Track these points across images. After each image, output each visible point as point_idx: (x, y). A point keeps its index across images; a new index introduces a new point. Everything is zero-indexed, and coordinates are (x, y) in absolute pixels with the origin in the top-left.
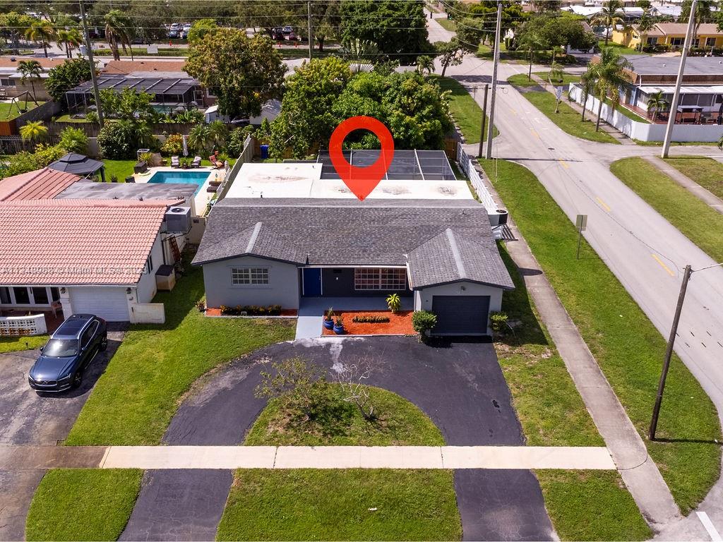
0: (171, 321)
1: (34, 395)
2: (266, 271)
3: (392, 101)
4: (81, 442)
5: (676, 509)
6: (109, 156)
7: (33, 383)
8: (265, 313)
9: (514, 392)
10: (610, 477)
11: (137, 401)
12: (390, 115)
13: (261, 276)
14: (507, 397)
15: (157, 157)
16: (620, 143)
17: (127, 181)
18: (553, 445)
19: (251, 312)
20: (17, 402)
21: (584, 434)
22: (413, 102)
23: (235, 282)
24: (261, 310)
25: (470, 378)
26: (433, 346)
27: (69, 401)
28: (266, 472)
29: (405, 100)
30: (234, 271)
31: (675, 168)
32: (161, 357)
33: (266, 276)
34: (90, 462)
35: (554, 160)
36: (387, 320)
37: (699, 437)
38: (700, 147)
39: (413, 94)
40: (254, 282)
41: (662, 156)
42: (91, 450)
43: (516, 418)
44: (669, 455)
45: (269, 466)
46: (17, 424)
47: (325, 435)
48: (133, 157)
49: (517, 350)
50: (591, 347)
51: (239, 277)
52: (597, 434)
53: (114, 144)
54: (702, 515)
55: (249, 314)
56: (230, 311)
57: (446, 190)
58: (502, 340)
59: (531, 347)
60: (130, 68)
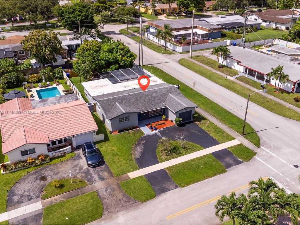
1: (91, 168)
3: (116, 53)
5: (257, 148)
6: (9, 87)
8: (130, 129)
9: (209, 133)
10: (241, 145)
11: (122, 161)
12: (118, 58)
13: (127, 119)
14: (209, 135)
15: (32, 85)
16: (175, 54)
18: (226, 142)
21: (230, 138)
22: (124, 52)
23: (120, 122)
24: (129, 129)
25: (197, 132)
26: (182, 127)
27: (103, 167)
29: (121, 52)
31: (196, 61)
33: (129, 118)
35: (162, 63)
36: (164, 123)
37: (251, 132)
38: (197, 52)
39: (124, 50)
40: (125, 121)
41: (190, 57)
42: (124, 176)
43: (214, 138)
44: (248, 137)
45: (171, 165)
47: (177, 155)
48: (21, 86)
49: (201, 122)
50: (216, 117)
51: (121, 120)
52: (232, 137)
54: (262, 147)
55: (126, 131)
56: (120, 131)
57: (154, 81)
58: (196, 121)
59: (204, 121)
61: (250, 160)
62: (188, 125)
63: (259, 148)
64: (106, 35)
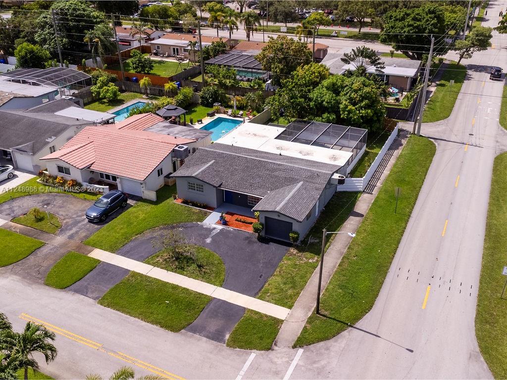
1: (87, 220)
2: (202, 186)
4: (88, 244)
5: (292, 345)
8: (199, 206)
9: (276, 273)
10: (278, 322)
11: (118, 233)
13: (200, 188)
15: (222, 109)
17: (198, 121)
18: (267, 301)
19: (195, 205)
20: (79, 222)
21: (286, 302)
23: (190, 188)
24: (199, 204)
27: (96, 226)
28: (141, 275)
29: (353, 95)
30: (189, 183)
32: (142, 216)
33: (202, 189)
34: (86, 253)
35: (463, 143)
36: (251, 223)
37: (342, 320)
40: (197, 190)
42: (90, 248)
43: (264, 285)
44: (317, 322)
45: (144, 273)
47: (176, 268)
48: (210, 105)
49: (300, 254)
50: (342, 262)
52: (293, 303)
53: (206, 98)
54: (301, 350)
55: (193, 205)
56: (185, 202)
57: (334, 158)
58: (297, 247)
59: (308, 255)
60: (249, 47)
61: (238, 349)
62: (273, 246)
63: (294, 347)
64: (470, 72)
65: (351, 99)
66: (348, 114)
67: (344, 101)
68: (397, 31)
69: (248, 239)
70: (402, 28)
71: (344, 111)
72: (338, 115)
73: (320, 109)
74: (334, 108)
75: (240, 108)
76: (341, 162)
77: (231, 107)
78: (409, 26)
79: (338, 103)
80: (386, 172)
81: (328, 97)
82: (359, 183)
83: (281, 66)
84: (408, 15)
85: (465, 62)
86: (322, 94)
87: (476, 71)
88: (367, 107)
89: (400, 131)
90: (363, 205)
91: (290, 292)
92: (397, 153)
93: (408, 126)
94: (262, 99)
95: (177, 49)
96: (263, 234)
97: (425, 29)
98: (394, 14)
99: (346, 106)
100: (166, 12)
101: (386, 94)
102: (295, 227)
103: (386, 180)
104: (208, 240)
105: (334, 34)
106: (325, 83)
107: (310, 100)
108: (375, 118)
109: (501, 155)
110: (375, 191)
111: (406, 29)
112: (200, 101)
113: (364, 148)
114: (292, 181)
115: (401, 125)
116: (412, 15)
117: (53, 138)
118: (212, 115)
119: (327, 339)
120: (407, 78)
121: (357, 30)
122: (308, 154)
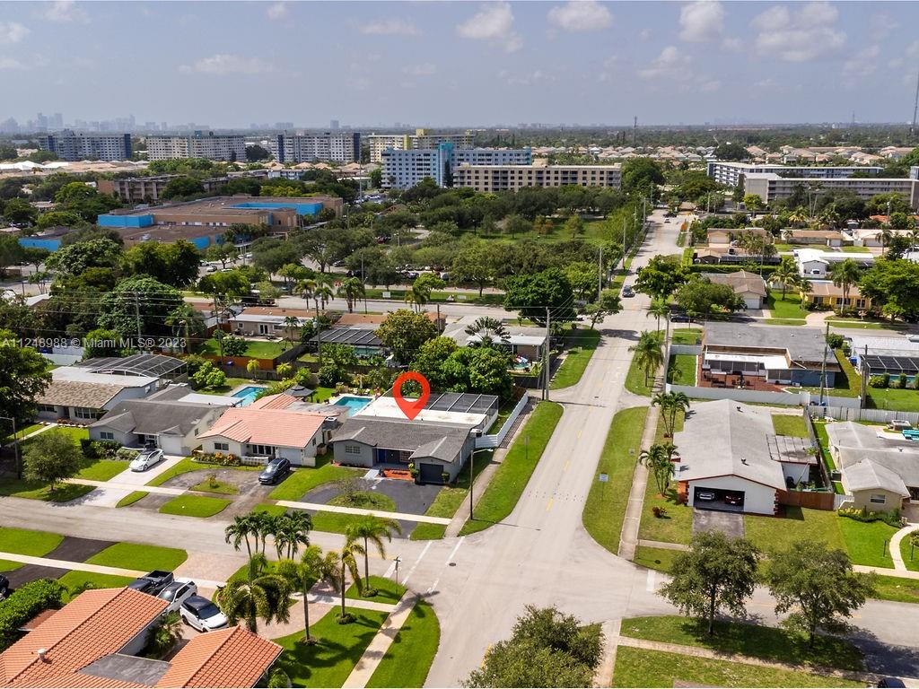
0: (318, 465)
1: (259, 483)
2: (360, 447)
4: (272, 498)
5: (456, 535)
6: (322, 385)
7: (260, 479)
8: (357, 466)
9: (436, 501)
10: (443, 526)
11: (293, 489)
14: (431, 503)
15: (346, 387)
16: (650, 396)
17: (325, 401)
18: (434, 517)
19: (351, 466)
20: (254, 485)
23: (347, 452)
24: (355, 465)
25: (423, 496)
26: (419, 485)
27: (271, 487)
28: (328, 512)
30: (347, 446)
34: (273, 503)
36: (406, 474)
37: (491, 521)
42: (274, 500)
43: (429, 508)
44: (472, 524)
45: (330, 511)
46: (252, 491)
47: (354, 505)
48: (333, 386)
49: (452, 490)
51: (348, 450)
52: (452, 515)
53: (325, 379)
54: (464, 537)
56: (342, 465)
57: (470, 419)
58: (448, 485)
59: (459, 489)
60: (356, 320)
61: (418, 541)
62: (429, 487)
63: (458, 536)
64: (604, 337)
65: (480, 369)
66: (479, 383)
67: (473, 372)
68: (521, 297)
69: (408, 484)
70: (527, 295)
71: (474, 381)
72: (469, 383)
73: (451, 380)
74: (465, 378)
75: (365, 386)
76: (478, 422)
77: (354, 386)
78: (532, 292)
79: (469, 373)
80: (518, 432)
81: (457, 368)
82: (495, 439)
83: (404, 342)
84: (530, 281)
85: (598, 327)
86: (451, 365)
87: (610, 336)
88: (495, 375)
89: (529, 398)
90: (500, 456)
91: (449, 511)
92: (527, 417)
93: (538, 394)
94: (388, 375)
95: (266, 327)
96: (418, 479)
97: (549, 295)
98: (516, 280)
99: (476, 376)
100: (236, 280)
101: (512, 364)
102: (446, 468)
103: (519, 437)
104: (374, 488)
105: (450, 298)
106: (454, 355)
107: (441, 372)
108: (504, 386)
109: (621, 412)
110: (509, 447)
111: (530, 296)
112: (319, 381)
113: (497, 414)
114: (437, 437)
115: (530, 393)
116: (535, 281)
117: (198, 421)
118: (336, 395)
119: (481, 530)
120: (536, 346)
121: (477, 292)
122: (446, 418)
